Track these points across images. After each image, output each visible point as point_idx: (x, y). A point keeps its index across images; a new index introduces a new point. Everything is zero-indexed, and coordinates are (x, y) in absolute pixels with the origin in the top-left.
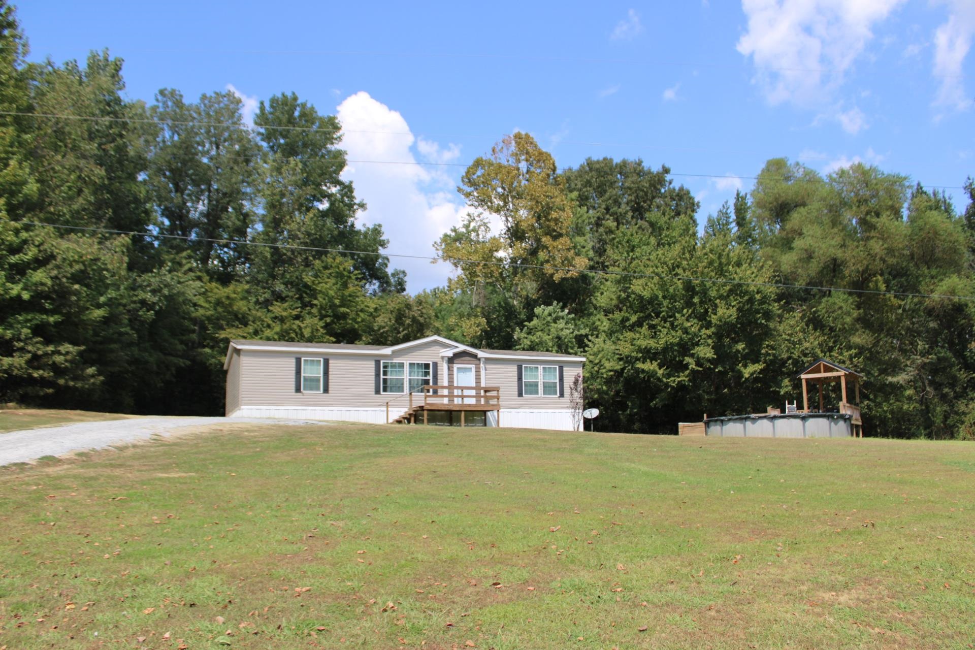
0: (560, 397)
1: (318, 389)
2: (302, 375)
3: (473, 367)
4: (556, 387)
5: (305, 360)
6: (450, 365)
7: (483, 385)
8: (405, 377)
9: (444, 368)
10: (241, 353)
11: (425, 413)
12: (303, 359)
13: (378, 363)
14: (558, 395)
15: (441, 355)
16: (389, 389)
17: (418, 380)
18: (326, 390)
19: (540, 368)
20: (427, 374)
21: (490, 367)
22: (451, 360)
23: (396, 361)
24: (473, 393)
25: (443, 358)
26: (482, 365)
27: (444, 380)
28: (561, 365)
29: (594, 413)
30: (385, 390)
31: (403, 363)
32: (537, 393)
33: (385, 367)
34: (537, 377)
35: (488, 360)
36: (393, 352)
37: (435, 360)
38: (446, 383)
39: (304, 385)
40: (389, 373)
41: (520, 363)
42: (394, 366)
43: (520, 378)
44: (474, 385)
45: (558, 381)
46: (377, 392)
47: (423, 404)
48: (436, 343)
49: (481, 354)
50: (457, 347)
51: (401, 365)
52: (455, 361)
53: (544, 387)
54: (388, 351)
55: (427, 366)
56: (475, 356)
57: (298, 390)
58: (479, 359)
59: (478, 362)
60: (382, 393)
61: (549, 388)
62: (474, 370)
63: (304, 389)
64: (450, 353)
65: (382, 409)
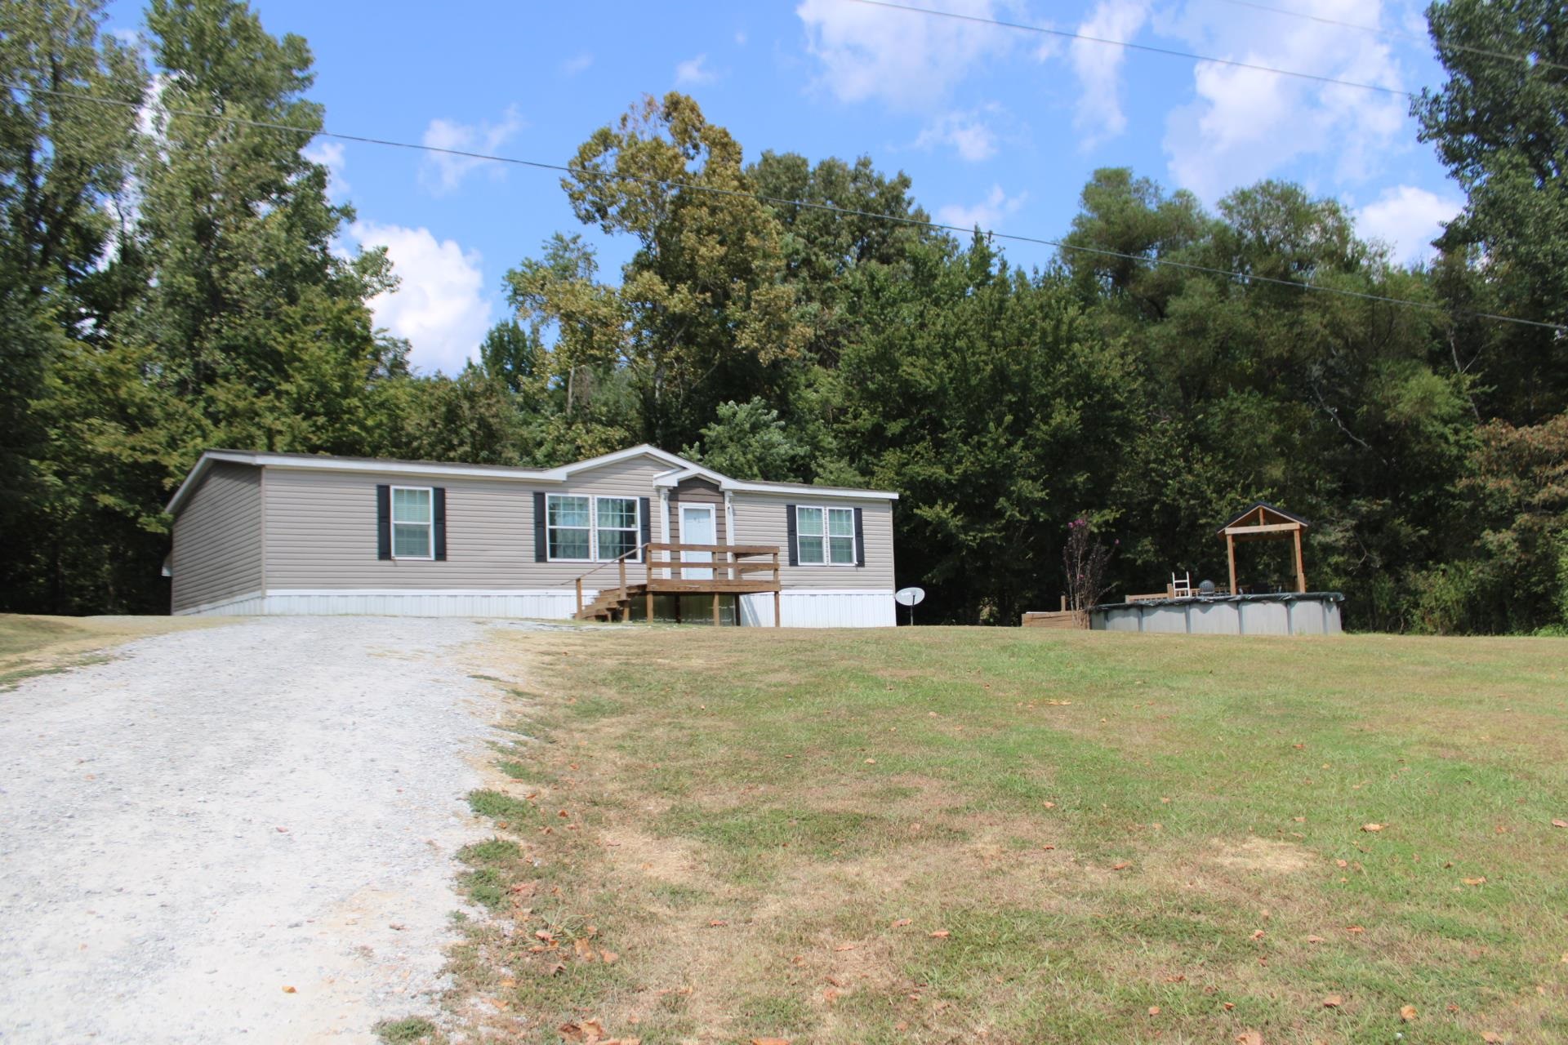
0: (858, 566)
1: (427, 553)
2: (393, 522)
3: (712, 507)
4: (850, 547)
5: (397, 491)
6: (673, 504)
7: (731, 541)
8: (591, 528)
9: (661, 509)
10: (264, 474)
11: (650, 599)
12: (392, 488)
13: (539, 498)
14: (855, 562)
15: (655, 483)
16: (559, 551)
17: (613, 532)
18: (441, 555)
19: (825, 510)
20: (631, 521)
21: (744, 507)
22: (674, 494)
23: (574, 494)
25: (659, 489)
26: (727, 504)
27: (662, 534)
28: (858, 506)
29: (913, 596)
30: (553, 555)
31: (586, 499)
32: (820, 558)
33: (553, 507)
34: (820, 530)
35: (738, 494)
36: (570, 476)
37: (645, 494)
38: (665, 539)
39: (396, 542)
40: (559, 520)
41: (791, 502)
42: (570, 504)
43: (792, 531)
44: (714, 542)
45: (853, 536)
46: (540, 557)
47: (644, 582)
48: (645, 457)
49: (727, 483)
50: (684, 468)
51: (583, 503)
52: (681, 497)
53: (832, 547)
54: (559, 474)
55: (631, 506)
56: (715, 487)
57: (384, 553)
58: (722, 494)
59: (720, 499)
60: (549, 559)
61: (840, 550)
62: (713, 513)
63: (397, 553)
64: (672, 480)
65: (552, 592)
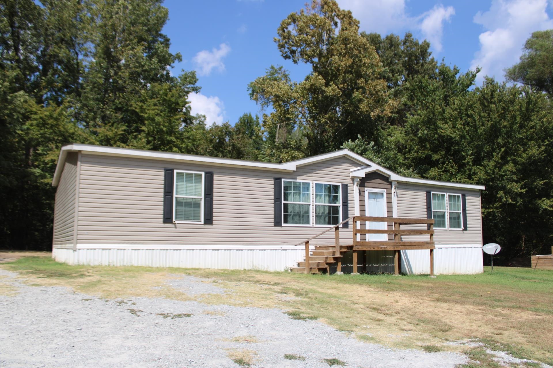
0: (463, 230)
1: (198, 218)
2: (175, 196)
3: (384, 191)
4: (459, 218)
5: (177, 173)
6: (362, 189)
7: (395, 215)
8: (311, 203)
9: (354, 191)
10: (79, 157)
11: (355, 255)
12: (175, 171)
13: (277, 181)
14: (462, 228)
15: (351, 175)
16: (290, 219)
17: (324, 206)
18: (209, 220)
19: (447, 195)
20: (336, 198)
21: (401, 192)
22: (363, 182)
23: (300, 180)
24: (384, 226)
25: (353, 179)
26: (393, 190)
27: (355, 211)
28: (464, 193)
29: (493, 249)
30: (286, 222)
31: (309, 184)
32: (444, 225)
33: (286, 188)
34: (444, 208)
35: (401, 185)
36: (298, 168)
37: (345, 182)
38: (357, 213)
39: (176, 210)
40: (290, 197)
41: (428, 189)
42: (297, 187)
43: (429, 208)
44: (385, 216)
45: (461, 211)
46: (277, 223)
47: (351, 244)
48: (345, 159)
49: (394, 177)
50: (369, 166)
51: (307, 186)
52: (366, 184)
53: (450, 218)
54: (291, 166)
55: (336, 188)
56: (386, 179)
57: (168, 219)
58: (390, 183)
59: (389, 186)
60: (283, 225)
61: (455, 220)
62: (385, 195)
63: (176, 219)
64: (362, 173)
65: (284, 247)
